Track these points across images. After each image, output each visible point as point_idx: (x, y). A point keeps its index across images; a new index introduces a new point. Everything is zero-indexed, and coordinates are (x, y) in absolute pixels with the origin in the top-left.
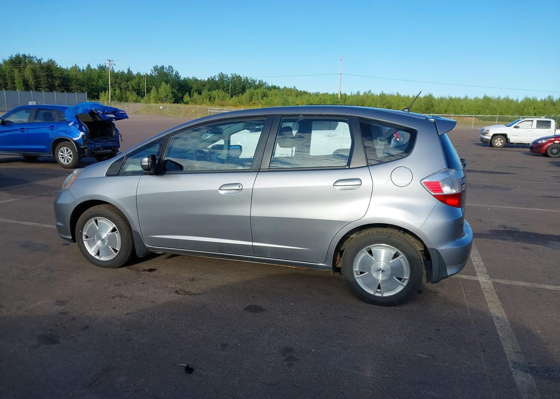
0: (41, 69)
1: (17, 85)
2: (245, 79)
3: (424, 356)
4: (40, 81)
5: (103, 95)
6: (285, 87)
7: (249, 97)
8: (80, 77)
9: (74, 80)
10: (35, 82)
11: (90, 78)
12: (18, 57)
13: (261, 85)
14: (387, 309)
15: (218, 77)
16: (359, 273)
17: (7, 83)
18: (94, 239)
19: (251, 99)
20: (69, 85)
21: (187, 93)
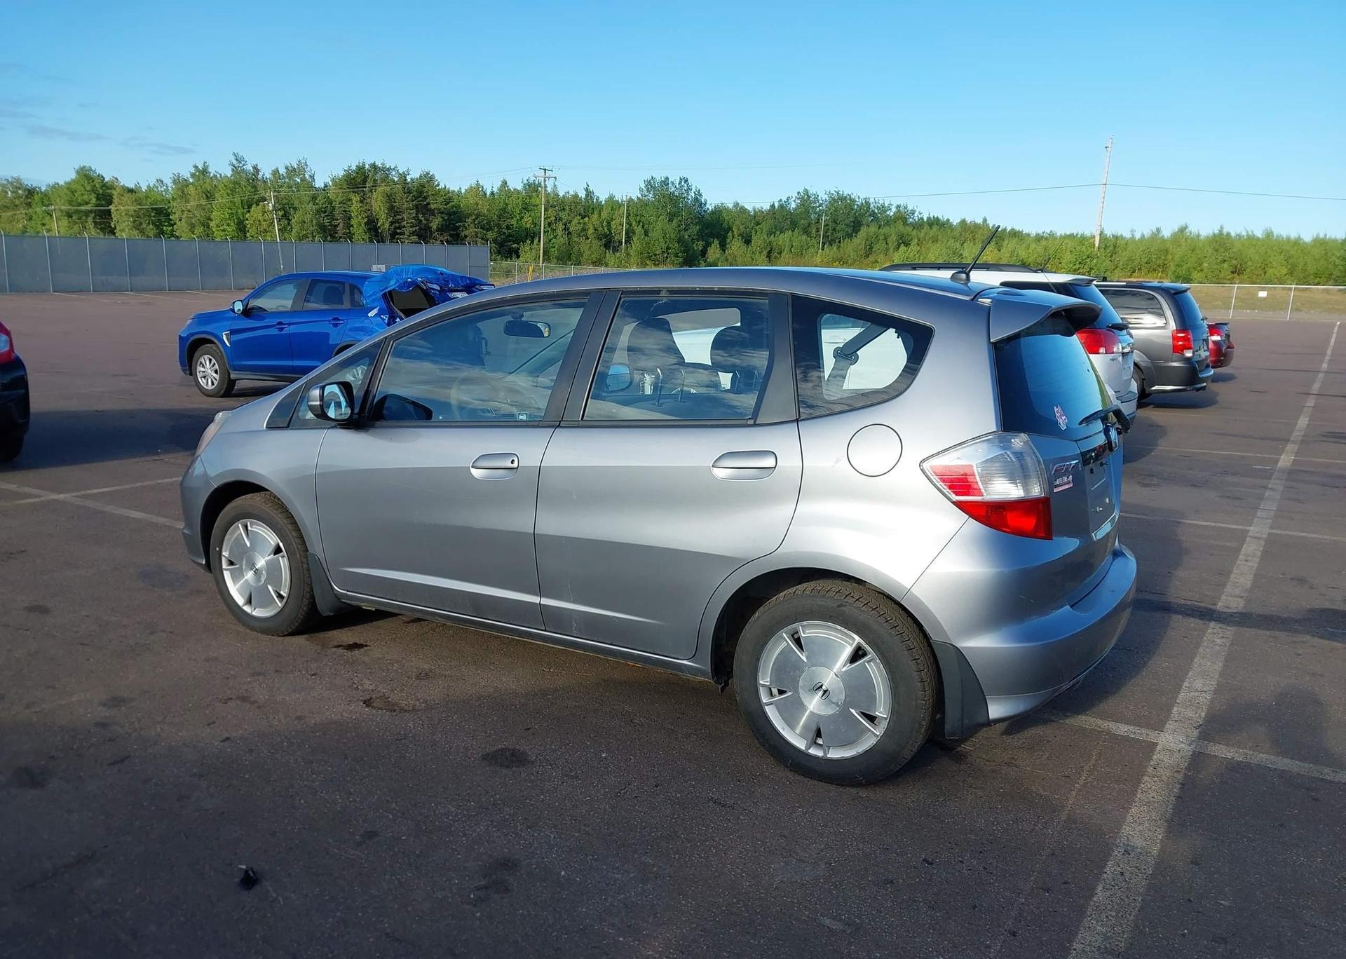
0: (405, 193)
1: (355, 230)
2: (862, 204)
3: (836, 926)
4: (402, 219)
5: (527, 248)
6: (963, 222)
7: (866, 248)
8: (484, 209)
9: (471, 215)
10: (392, 223)
11: (504, 210)
12: (361, 168)
13: (902, 217)
14: (834, 791)
15: (795, 201)
16: (775, 691)
17: (336, 226)
18: (241, 566)
19: (869, 250)
20: (459, 226)
21: (716, 242)
